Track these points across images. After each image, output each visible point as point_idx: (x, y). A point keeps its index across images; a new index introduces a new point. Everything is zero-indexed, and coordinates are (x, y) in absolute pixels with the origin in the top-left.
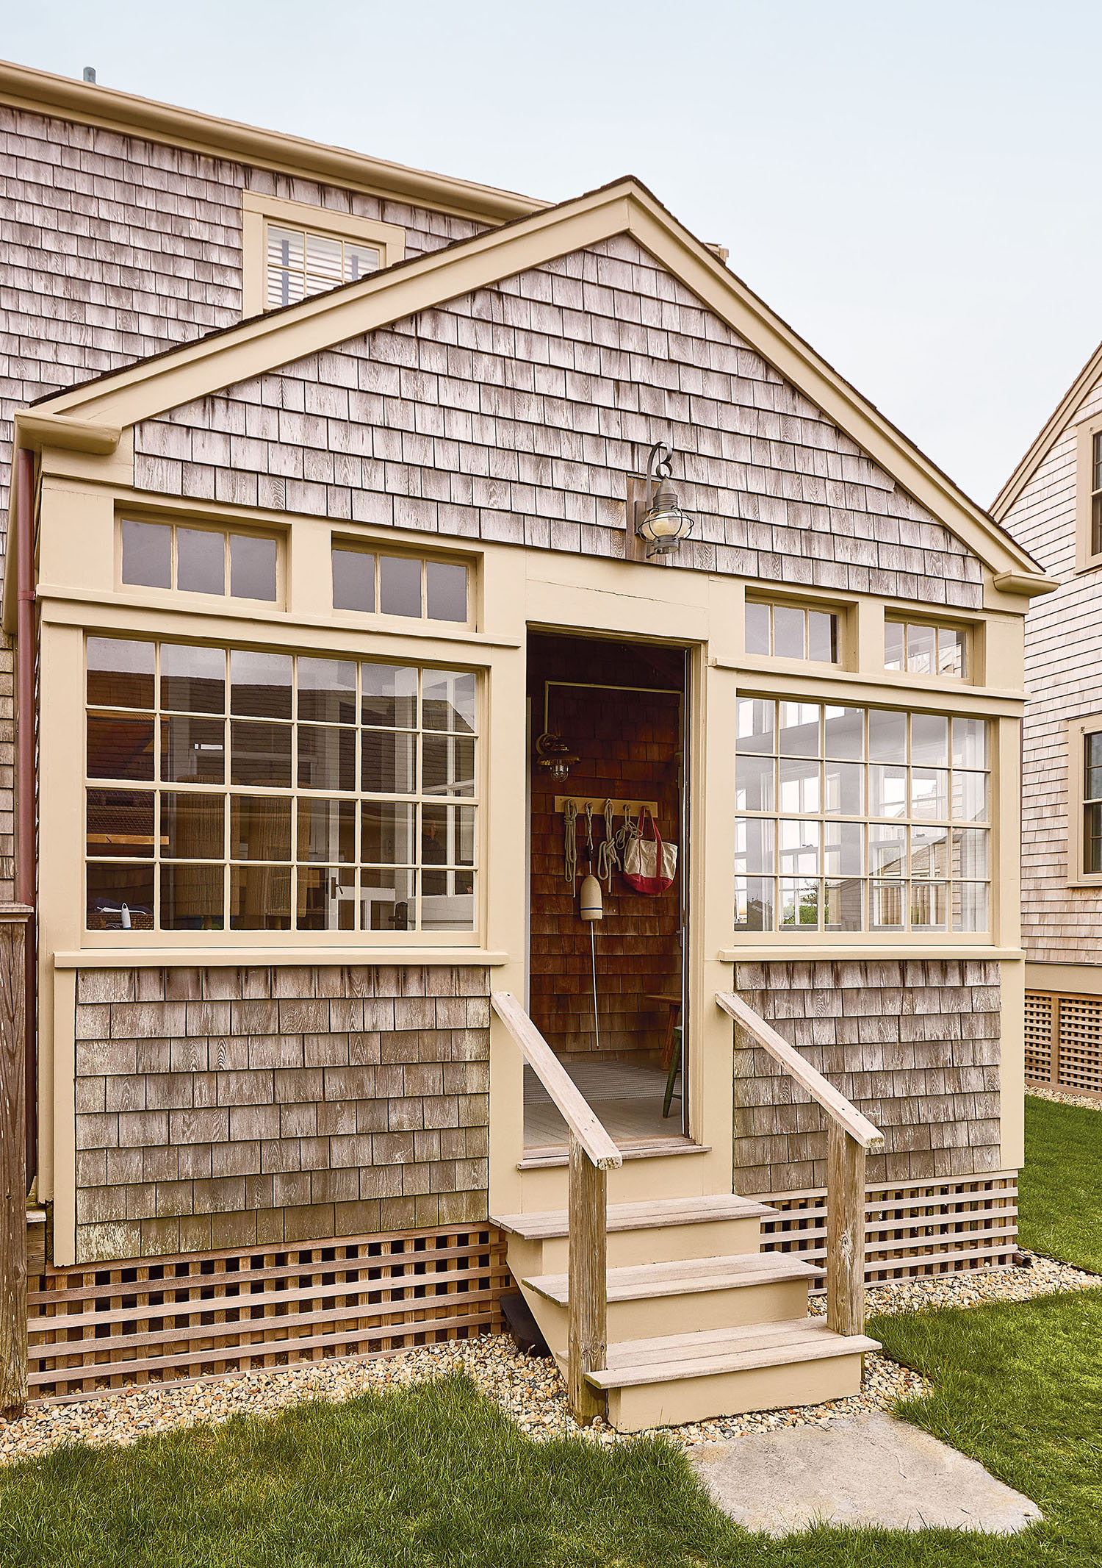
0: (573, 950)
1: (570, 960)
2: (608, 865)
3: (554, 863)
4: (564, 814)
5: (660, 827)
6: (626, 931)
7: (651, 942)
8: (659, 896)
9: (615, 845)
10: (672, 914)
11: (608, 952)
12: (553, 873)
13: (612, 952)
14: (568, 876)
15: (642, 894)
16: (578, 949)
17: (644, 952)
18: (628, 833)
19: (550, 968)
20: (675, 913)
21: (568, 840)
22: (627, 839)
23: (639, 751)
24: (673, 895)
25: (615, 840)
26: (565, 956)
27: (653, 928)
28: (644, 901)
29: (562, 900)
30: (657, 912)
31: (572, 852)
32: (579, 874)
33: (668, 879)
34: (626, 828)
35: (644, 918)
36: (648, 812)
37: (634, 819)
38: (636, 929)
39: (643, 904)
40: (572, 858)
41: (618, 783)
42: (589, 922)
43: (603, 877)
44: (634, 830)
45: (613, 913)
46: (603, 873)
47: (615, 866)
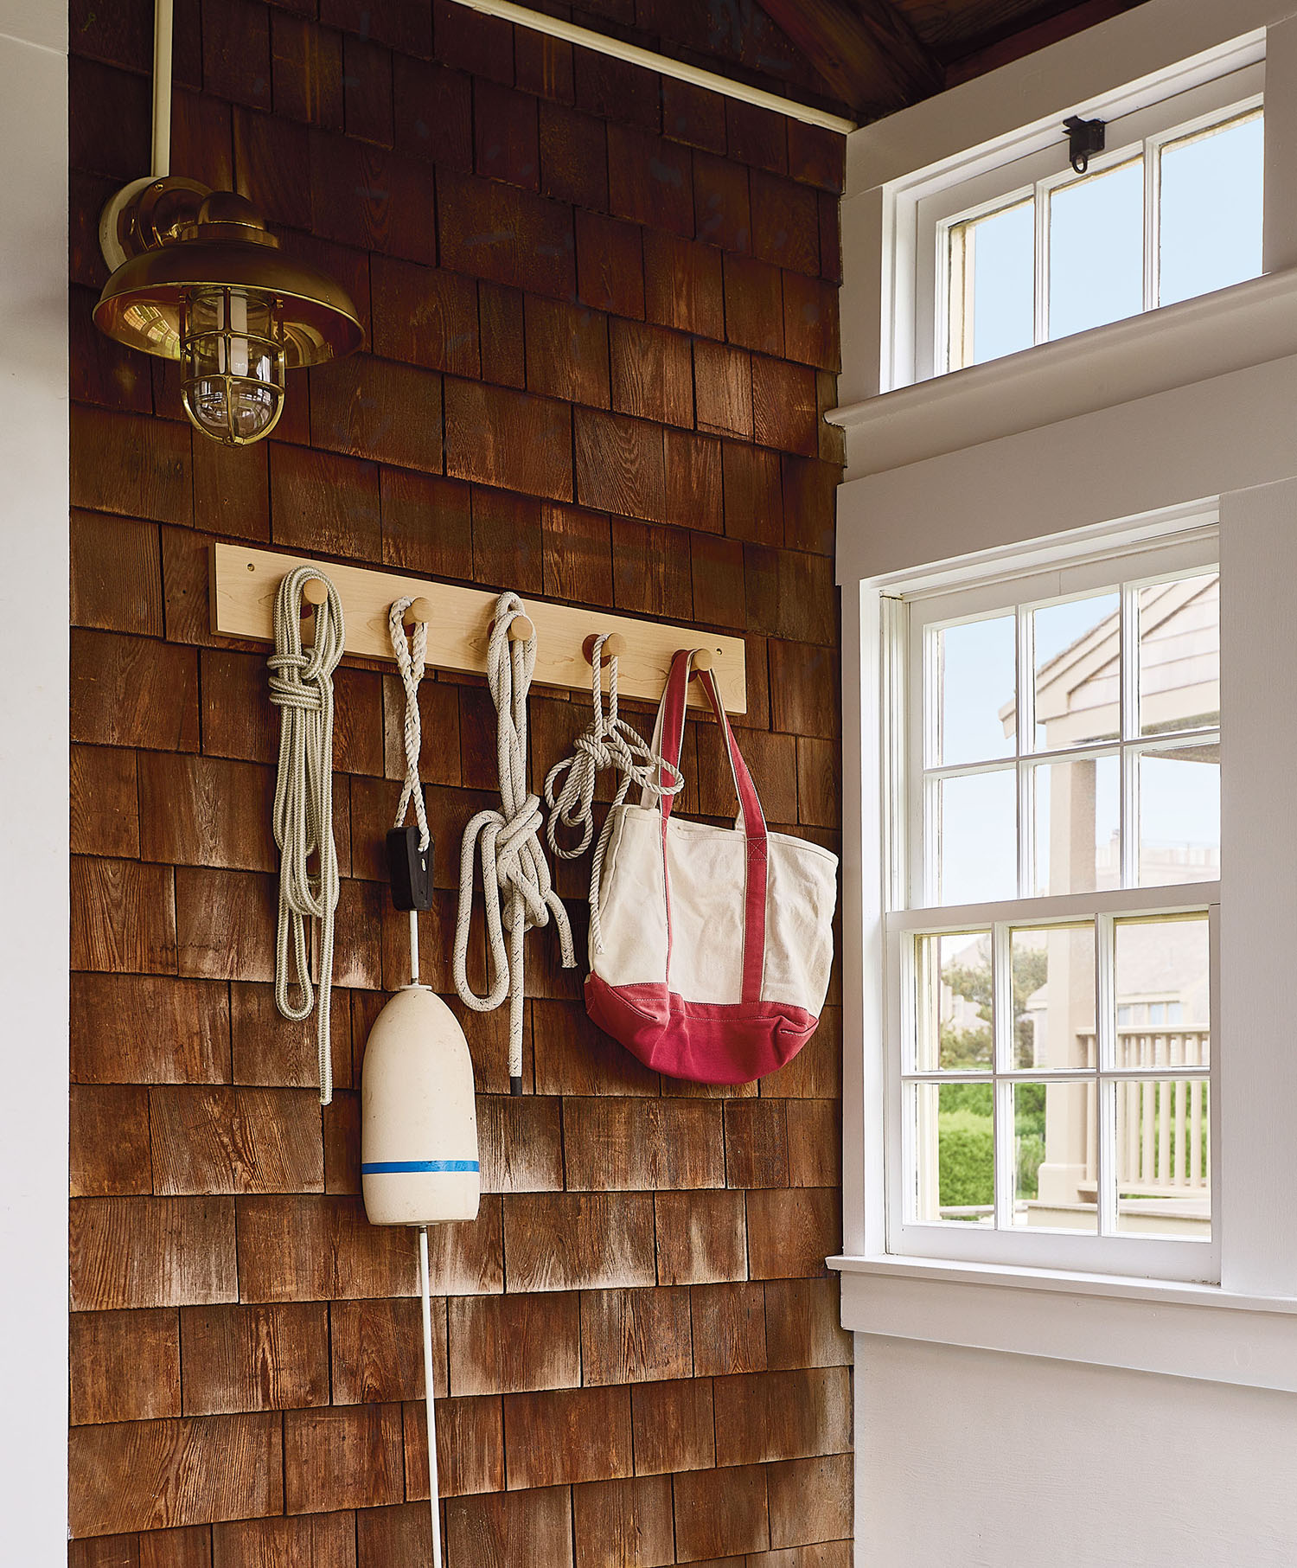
0: (322, 1385)
1: (305, 1434)
2: (507, 934)
3: (213, 913)
4: (268, 648)
5: (755, 761)
6: (596, 1266)
7: (712, 1312)
8: (751, 1091)
9: (542, 833)
10: (805, 1176)
11: (507, 1378)
12: (209, 966)
13: (527, 1375)
14: (293, 987)
15: (671, 1086)
16: (352, 1373)
17: (678, 1367)
18: (610, 777)
19: (189, 1489)
20: (820, 1170)
21: (292, 792)
22: (602, 809)
23: (658, 378)
24: (811, 1090)
25: (545, 809)
26: (278, 1418)
27: (719, 1251)
28: (682, 1116)
29: (264, 1120)
30: (739, 1170)
31: (314, 863)
32: (357, 978)
33: (794, 1015)
34: (599, 753)
35: (680, 1204)
36: (704, 680)
37: (638, 713)
38: (645, 1250)
39: (675, 1136)
40: (316, 890)
41: (557, 523)
42: (408, 1233)
43: (483, 995)
44: (640, 761)
45: (528, 1179)
46: (483, 975)
47: (542, 940)
